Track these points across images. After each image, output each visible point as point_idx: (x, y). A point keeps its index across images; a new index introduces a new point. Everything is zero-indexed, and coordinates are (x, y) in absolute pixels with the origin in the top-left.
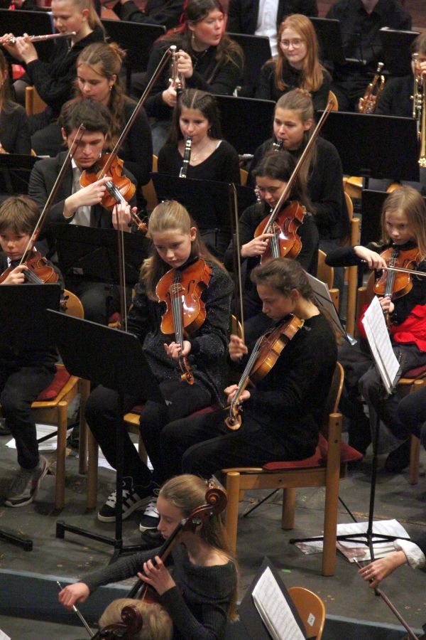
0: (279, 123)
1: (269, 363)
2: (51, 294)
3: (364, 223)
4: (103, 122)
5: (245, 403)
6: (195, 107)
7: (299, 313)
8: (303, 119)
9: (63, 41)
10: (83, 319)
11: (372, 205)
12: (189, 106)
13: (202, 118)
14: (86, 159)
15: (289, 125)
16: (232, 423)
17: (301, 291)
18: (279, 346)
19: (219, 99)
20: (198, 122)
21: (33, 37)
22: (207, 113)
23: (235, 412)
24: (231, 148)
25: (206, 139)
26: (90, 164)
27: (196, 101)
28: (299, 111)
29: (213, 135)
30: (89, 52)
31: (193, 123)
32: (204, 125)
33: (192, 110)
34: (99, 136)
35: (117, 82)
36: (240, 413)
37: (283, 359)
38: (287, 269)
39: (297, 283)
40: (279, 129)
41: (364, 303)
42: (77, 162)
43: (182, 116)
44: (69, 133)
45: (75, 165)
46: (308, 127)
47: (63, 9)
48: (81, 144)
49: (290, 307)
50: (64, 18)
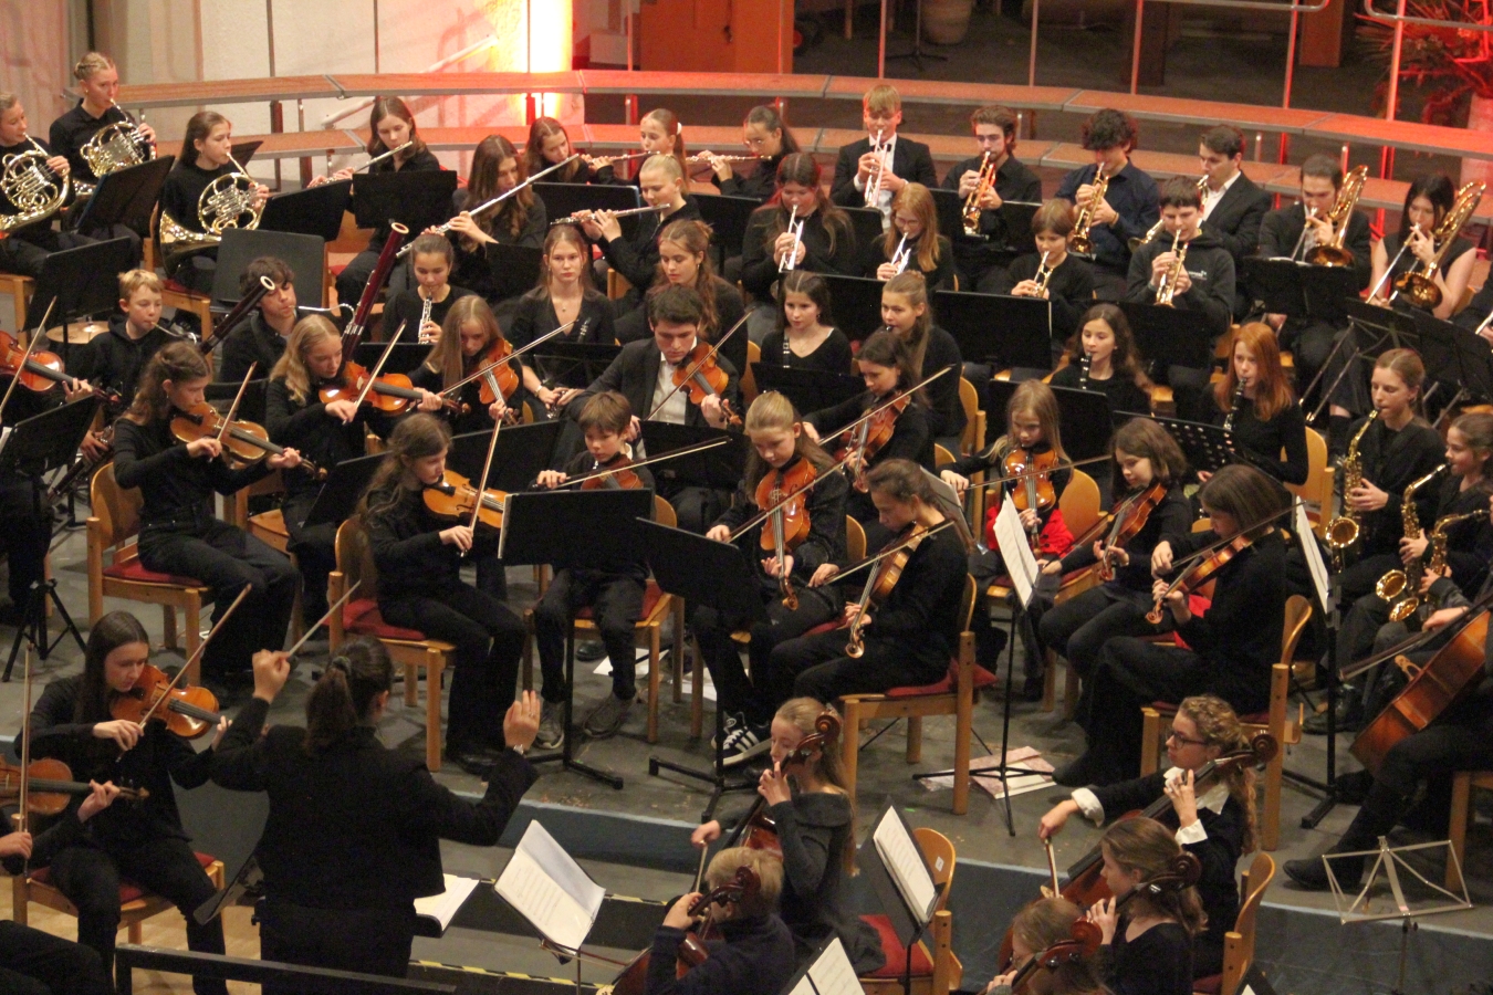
0: (886, 307)
1: (891, 579)
2: (640, 501)
3: (988, 417)
4: (692, 311)
5: (866, 628)
6: (800, 290)
7: (923, 521)
8: (914, 303)
9: (652, 215)
10: (675, 528)
11: (997, 401)
12: (793, 289)
13: (808, 302)
14: (675, 354)
15: (897, 309)
16: (853, 651)
17: (921, 496)
18: (901, 560)
19: (828, 279)
20: (804, 306)
21: (617, 213)
22: (816, 296)
23: (856, 637)
24: (843, 336)
25: (816, 326)
26: (679, 359)
27: (803, 283)
28: (907, 294)
29: (823, 320)
31: (801, 309)
32: (812, 310)
33: (796, 293)
34: (689, 328)
35: (706, 259)
36: (861, 638)
37: (907, 572)
38: (905, 471)
39: (917, 488)
40: (887, 315)
41: (995, 505)
42: (666, 356)
43: (788, 301)
44: (655, 325)
45: (663, 358)
46: (920, 313)
47: (654, 179)
48: (669, 337)
49: (910, 516)
50: (656, 189)
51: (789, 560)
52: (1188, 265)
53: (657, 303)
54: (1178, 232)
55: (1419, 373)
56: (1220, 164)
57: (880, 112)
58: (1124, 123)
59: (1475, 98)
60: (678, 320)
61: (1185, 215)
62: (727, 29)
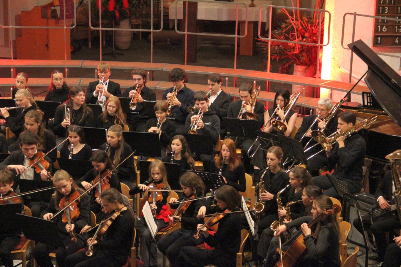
0: (109, 137)
2: (18, 208)
3: (141, 173)
4: (35, 140)
5: (94, 245)
6: (74, 132)
8: (118, 136)
10: (31, 216)
11: (145, 167)
12: (72, 131)
13: (77, 135)
14: (30, 155)
15: (112, 137)
16: (89, 254)
17: (118, 201)
18: (109, 223)
19: (83, 128)
20: (75, 137)
21: (8, 108)
22: (79, 134)
23: (90, 249)
25: (79, 144)
26: (31, 157)
27: (75, 129)
29: (82, 142)
30: (29, 114)
32: (78, 138)
33: (73, 133)
34: (34, 146)
35: (41, 124)
36: (92, 249)
38: (112, 192)
39: (117, 198)
40: (108, 139)
41: (142, 204)
42: (26, 156)
43: (69, 135)
44: (22, 146)
45: (25, 157)
46: (120, 139)
47: (20, 97)
48: (27, 150)
49: (114, 207)
50: (20, 101)
51: (73, 225)
52: (204, 120)
53: (22, 138)
54: (200, 109)
55: (281, 154)
56: (215, 86)
57: (103, 71)
58: (182, 73)
59: (295, 65)
60: (30, 144)
61: (202, 104)
62: (47, 45)
